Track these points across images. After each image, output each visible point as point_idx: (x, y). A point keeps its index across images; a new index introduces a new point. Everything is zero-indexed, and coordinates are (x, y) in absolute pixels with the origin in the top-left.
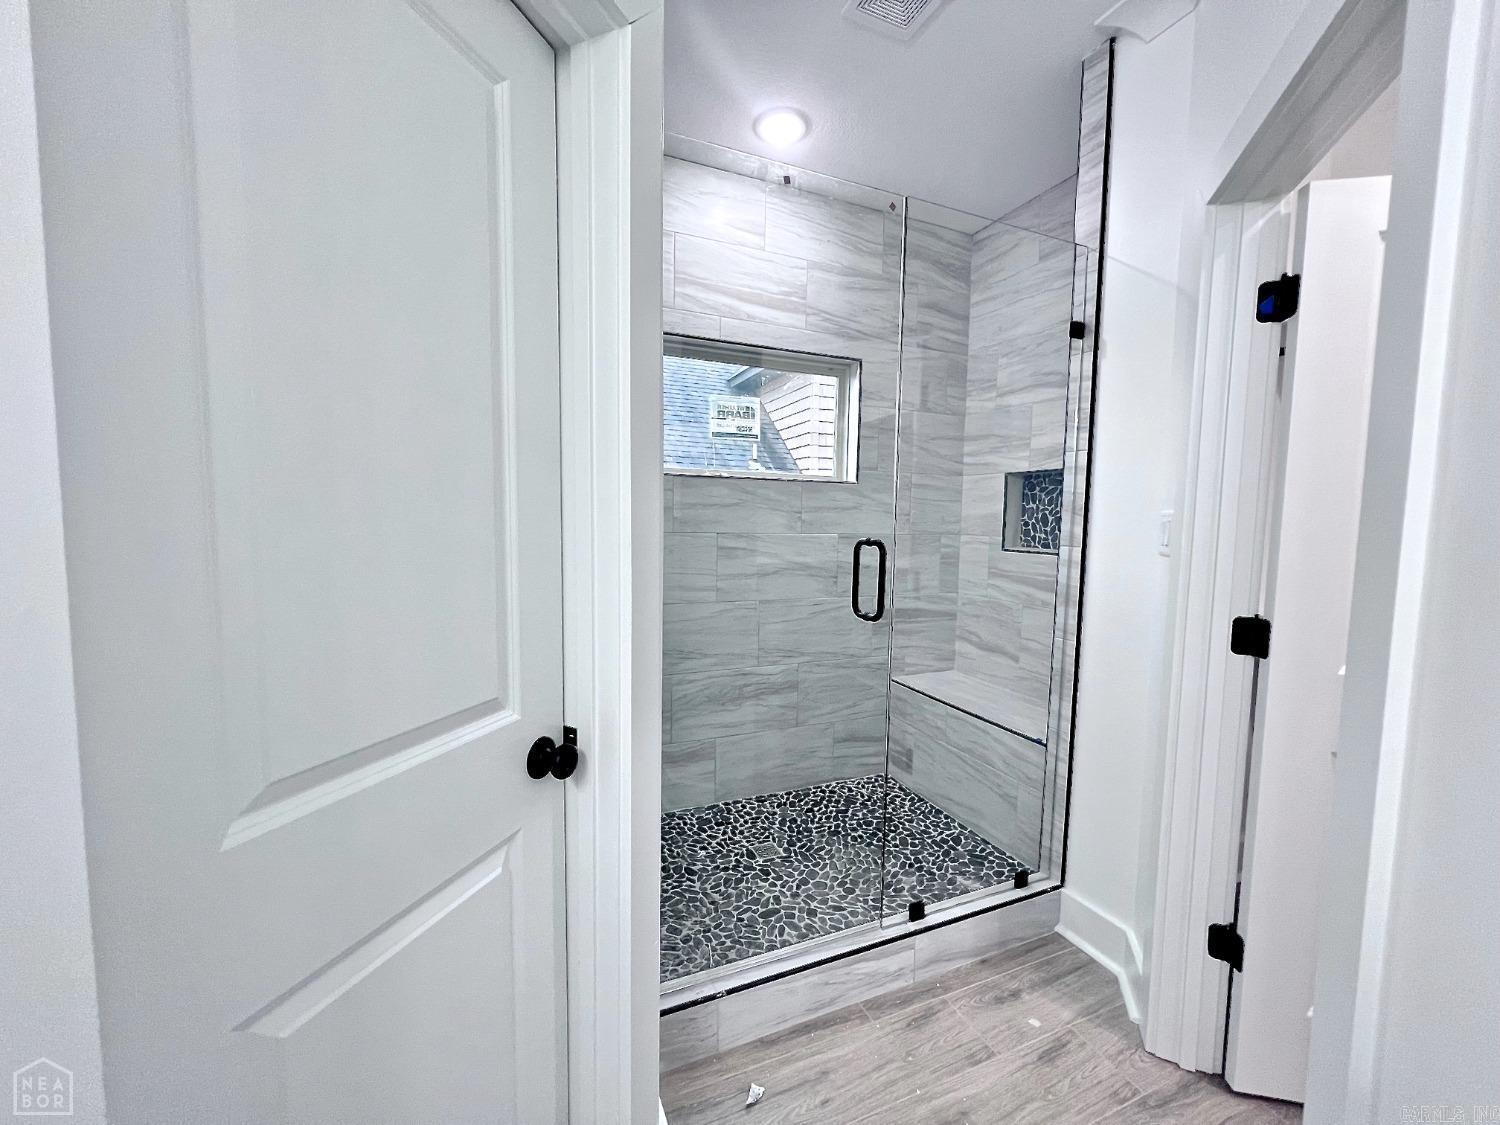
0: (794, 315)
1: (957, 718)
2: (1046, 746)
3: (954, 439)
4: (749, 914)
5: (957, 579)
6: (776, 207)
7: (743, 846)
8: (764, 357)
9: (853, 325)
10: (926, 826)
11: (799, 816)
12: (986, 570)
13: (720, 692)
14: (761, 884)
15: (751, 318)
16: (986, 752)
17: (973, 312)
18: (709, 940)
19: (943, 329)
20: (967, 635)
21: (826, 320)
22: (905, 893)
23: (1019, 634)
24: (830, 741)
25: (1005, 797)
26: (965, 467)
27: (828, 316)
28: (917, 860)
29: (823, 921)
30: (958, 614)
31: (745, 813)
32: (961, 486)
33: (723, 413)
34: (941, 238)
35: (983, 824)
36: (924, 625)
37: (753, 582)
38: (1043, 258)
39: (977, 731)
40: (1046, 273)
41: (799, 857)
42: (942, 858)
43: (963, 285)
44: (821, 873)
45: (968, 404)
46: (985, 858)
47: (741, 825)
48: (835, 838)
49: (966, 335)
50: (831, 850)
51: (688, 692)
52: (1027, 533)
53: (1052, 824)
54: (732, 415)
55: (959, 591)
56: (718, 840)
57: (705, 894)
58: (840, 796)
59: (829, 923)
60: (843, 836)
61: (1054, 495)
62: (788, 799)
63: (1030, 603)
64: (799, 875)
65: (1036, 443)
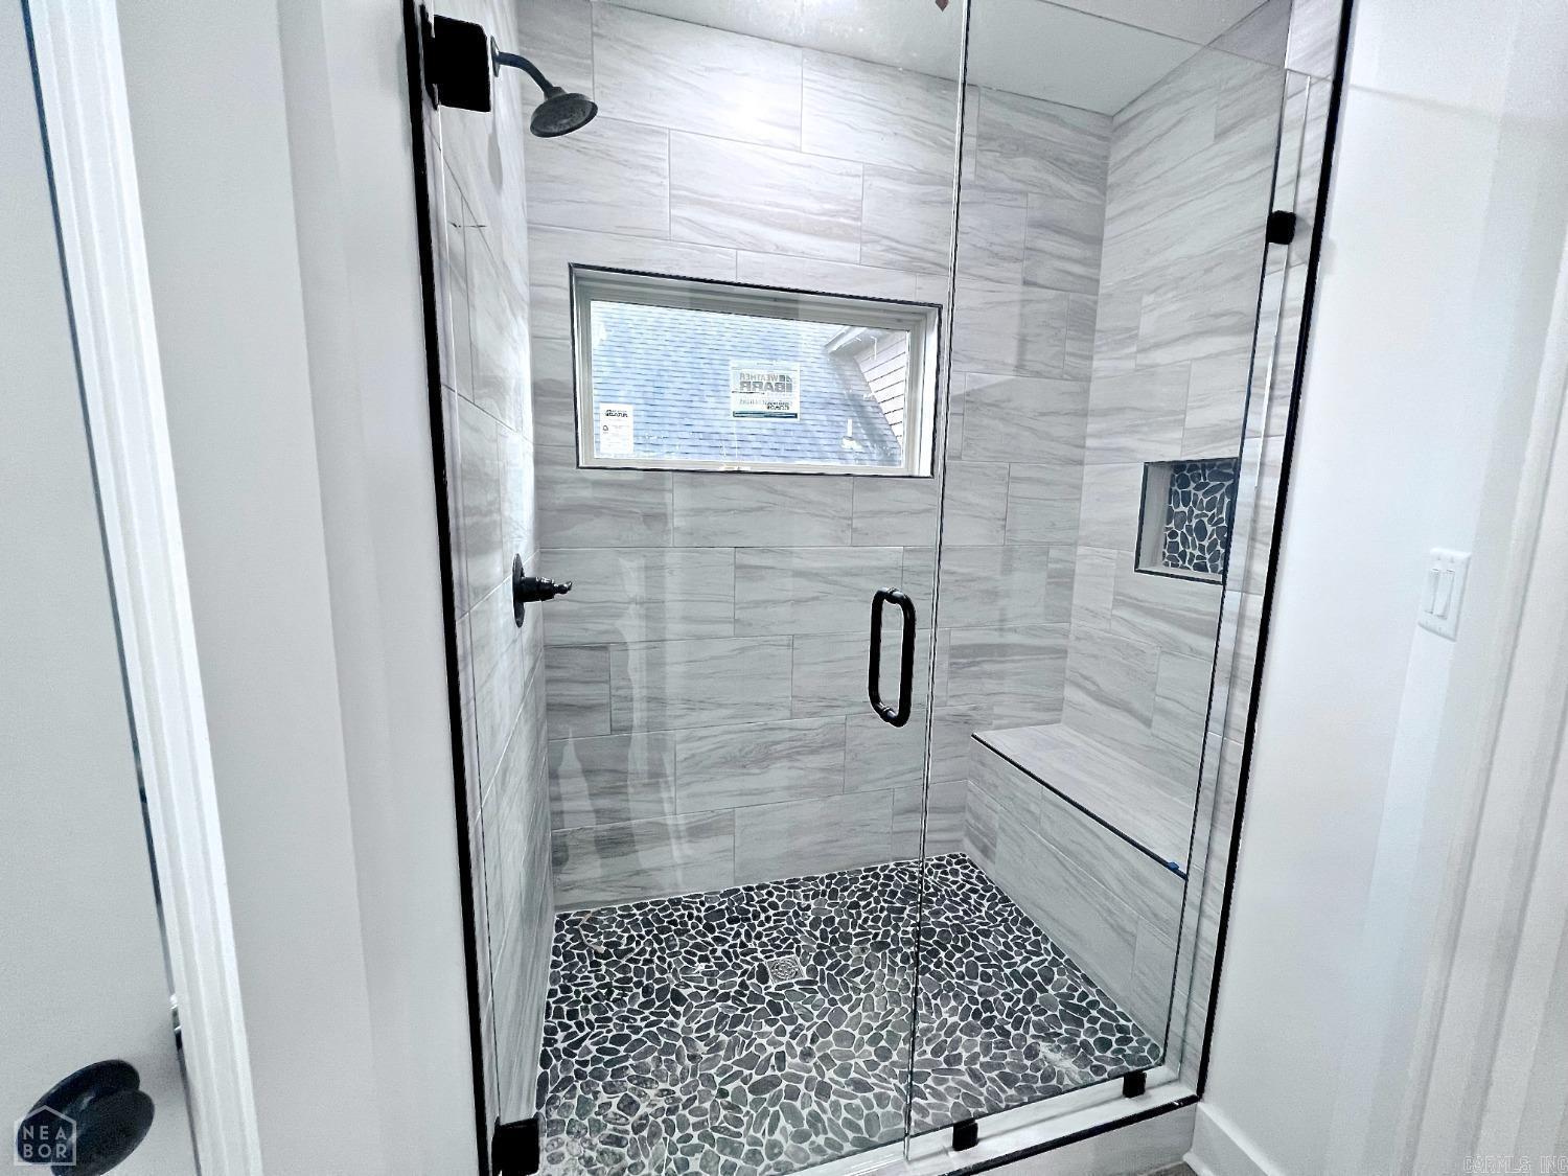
0: (846, 245)
1: (1057, 806)
2: (1185, 877)
3: (1075, 413)
4: (738, 1083)
5: (1071, 604)
6: (819, 87)
7: (756, 959)
8: (800, 306)
9: (930, 255)
10: (1006, 944)
11: (839, 914)
12: (1112, 597)
13: (740, 751)
14: (766, 1028)
15: (781, 250)
16: (1094, 861)
17: (1109, 231)
18: (671, 1130)
19: (1061, 258)
20: (1081, 680)
21: (890, 249)
22: (962, 1067)
23: (1154, 689)
24: (888, 811)
25: (1120, 930)
26: (1087, 453)
27: (894, 244)
28: (987, 1006)
29: (836, 1107)
30: (1069, 650)
31: (770, 904)
32: (1082, 479)
33: (749, 385)
34: (1063, 124)
35: (1086, 957)
36: (1019, 665)
37: (783, 611)
38: (1221, 134)
39: (1082, 830)
40: (1226, 158)
41: (826, 985)
42: (1022, 1004)
43: (1095, 191)
44: (850, 1015)
45: (1095, 364)
46: (1086, 1012)
47: (761, 924)
48: (880, 955)
49: (1096, 264)
50: (871, 975)
51: (698, 751)
52: (1173, 547)
53: (1188, 1006)
54: (760, 387)
55: (1073, 620)
56: (726, 947)
57: (687, 1041)
58: (897, 885)
59: (844, 1114)
60: (891, 952)
61: (1218, 496)
62: (828, 886)
63: (1171, 649)
64: (820, 1016)
65: (1194, 419)
